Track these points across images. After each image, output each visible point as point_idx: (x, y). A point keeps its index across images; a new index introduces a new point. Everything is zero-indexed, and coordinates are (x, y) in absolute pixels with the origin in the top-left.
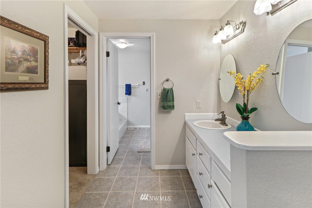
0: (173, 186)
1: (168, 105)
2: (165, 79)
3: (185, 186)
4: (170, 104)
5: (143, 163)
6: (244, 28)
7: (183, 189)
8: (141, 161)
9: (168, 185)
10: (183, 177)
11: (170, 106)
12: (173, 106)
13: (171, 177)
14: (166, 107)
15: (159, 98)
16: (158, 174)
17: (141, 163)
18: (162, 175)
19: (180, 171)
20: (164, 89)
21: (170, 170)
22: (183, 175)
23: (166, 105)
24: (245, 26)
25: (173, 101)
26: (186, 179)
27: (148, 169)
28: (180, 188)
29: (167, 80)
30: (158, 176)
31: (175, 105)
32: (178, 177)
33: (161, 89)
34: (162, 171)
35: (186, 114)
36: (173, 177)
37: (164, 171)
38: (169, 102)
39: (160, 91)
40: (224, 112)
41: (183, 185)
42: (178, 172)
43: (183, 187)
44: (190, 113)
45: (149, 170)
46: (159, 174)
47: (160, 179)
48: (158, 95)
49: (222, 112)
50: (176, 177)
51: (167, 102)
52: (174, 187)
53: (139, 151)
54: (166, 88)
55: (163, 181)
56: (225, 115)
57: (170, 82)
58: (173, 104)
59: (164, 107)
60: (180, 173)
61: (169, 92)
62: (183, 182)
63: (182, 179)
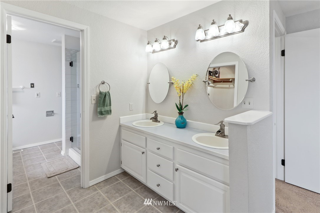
0: (120, 192)
1: (105, 110)
2: (101, 82)
3: (130, 187)
4: (107, 108)
5: (66, 187)
6: (176, 45)
7: (130, 190)
8: (62, 186)
9: (115, 194)
10: (124, 181)
11: (108, 111)
12: (111, 111)
13: (112, 186)
14: (103, 113)
15: (94, 103)
16: (96, 190)
17: (64, 187)
18: (101, 189)
19: (116, 176)
20: (101, 93)
21: (106, 181)
22: (122, 179)
23: (104, 110)
24: (177, 44)
25: (110, 105)
26: (126, 181)
27: (80, 190)
28: (127, 190)
29: (103, 83)
30: (97, 191)
31: (112, 109)
32: (119, 183)
33: (95, 93)
34: (98, 185)
35: (121, 117)
36: (114, 185)
37: (100, 184)
38: (106, 106)
39: (94, 96)
40: (156, 111)
41: (128, 187)
42: (115, 179)
43: (130, 188)
44: (124, 116)
45: (82, 191)
46: (98, 189)
47: (103, 193)
48: (93, 100)
49: (155, 112)
50: (117, 183)
51: (104, 107)
52: (122, 193)
53: (49, 176)
54: (103, 92)
55: (107, 192)
56: (157, 114)
57: (106, 85)
58: (110, 108)
59: (101, 113)
60: (118, 178)
61: (107, 96)
62: (127, 185)
63: (124, 183)
